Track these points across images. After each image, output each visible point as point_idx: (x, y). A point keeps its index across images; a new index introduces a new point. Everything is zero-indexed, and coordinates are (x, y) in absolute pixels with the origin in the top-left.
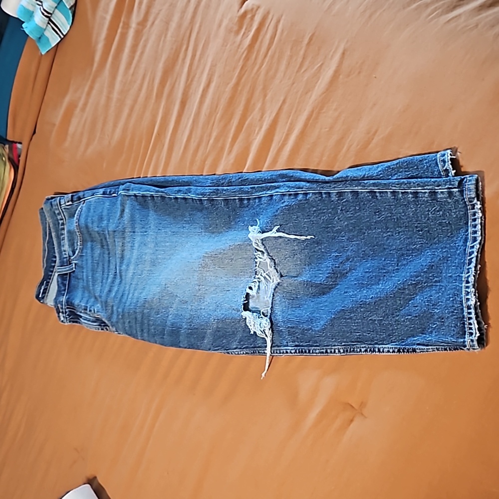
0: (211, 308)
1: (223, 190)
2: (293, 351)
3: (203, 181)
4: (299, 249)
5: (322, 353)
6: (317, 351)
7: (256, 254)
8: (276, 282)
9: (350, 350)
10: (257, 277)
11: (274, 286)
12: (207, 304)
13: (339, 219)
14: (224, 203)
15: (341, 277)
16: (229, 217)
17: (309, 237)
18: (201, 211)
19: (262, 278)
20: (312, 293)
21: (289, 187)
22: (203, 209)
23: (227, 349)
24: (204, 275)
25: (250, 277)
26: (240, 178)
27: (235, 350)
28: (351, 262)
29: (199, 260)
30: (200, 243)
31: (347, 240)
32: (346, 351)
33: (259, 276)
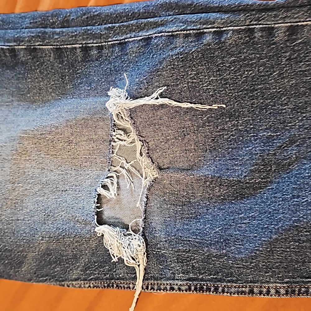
0: (36, 218)
1: (54, 33)
2: (183, 288)
3: (16, 20)
4: (193, 125)
5: (242, 292)
6: (233, 290)
7: (114, 134)
8: (151, 178)
9: (300, 290)
10: (114, 169)
11: (148, 183)
12: (27, 213)
13: (280, 75)
14: (54, 54)
15: (276, 171)
16: (63, 77)
17: (215, 106)
18: (13, 68)
19: (124, 172)
20: (219, 196)
21: (185, 22)
22: (16, 64)
23: (60, 280)
24: (22, 166)
25: (102, 169)
26: (84, 14)
27: (74, 283)
28: (298, 146)
29: (12, 144)
30: (11, 118)
31: (293, 109)
32: (290, 292)
33: (118, 168)
